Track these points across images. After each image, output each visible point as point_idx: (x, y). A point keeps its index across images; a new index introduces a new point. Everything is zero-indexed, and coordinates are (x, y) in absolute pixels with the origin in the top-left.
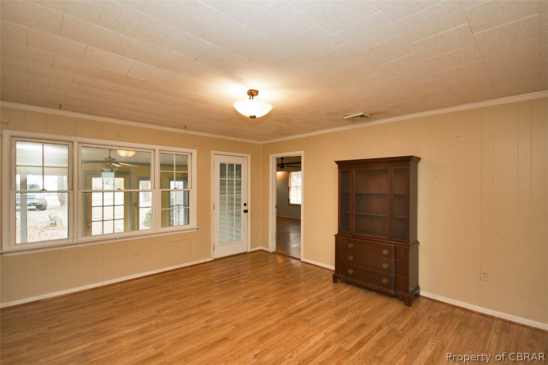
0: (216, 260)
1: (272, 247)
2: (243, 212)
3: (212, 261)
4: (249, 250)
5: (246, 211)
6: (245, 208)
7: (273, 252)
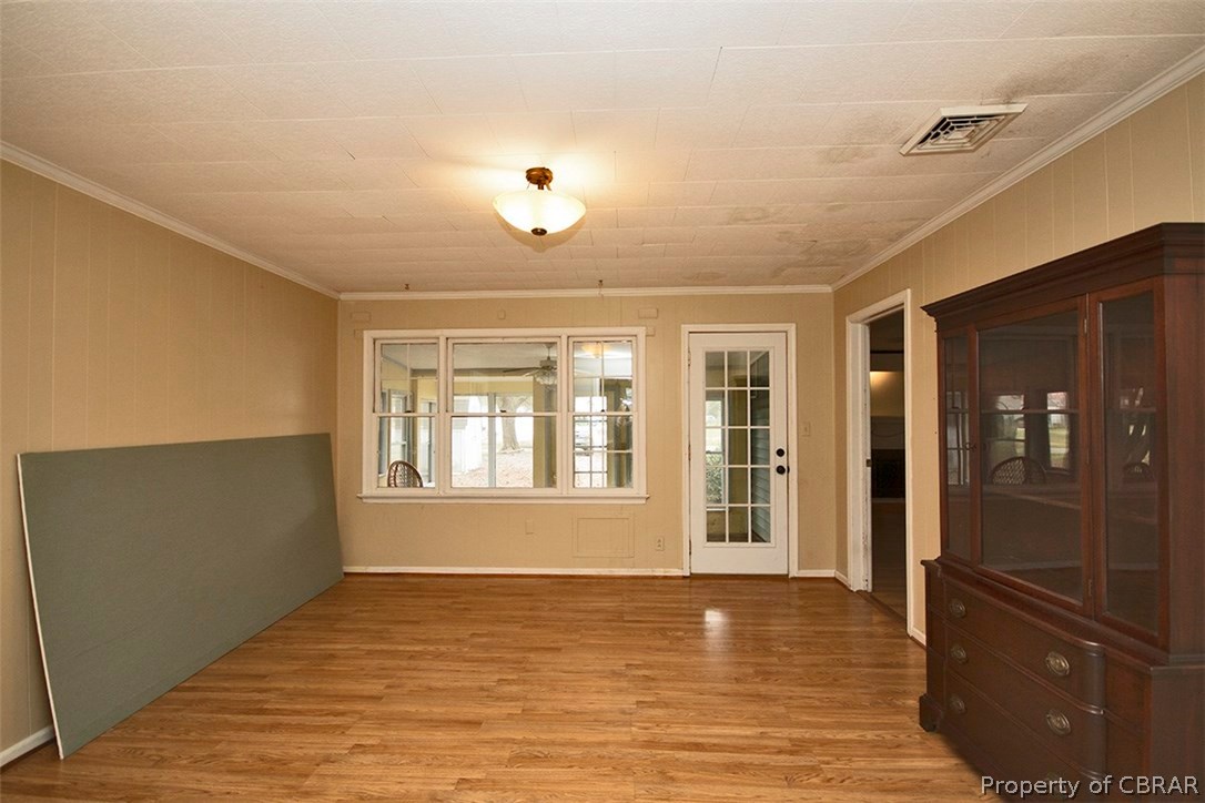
0: (693, 577)
1: (859, 575)
2: (773, 471)
3: (684, 577)
4: (794, 573)
5: (780, 470)
6: (782, 461)
7: (858, 592)
